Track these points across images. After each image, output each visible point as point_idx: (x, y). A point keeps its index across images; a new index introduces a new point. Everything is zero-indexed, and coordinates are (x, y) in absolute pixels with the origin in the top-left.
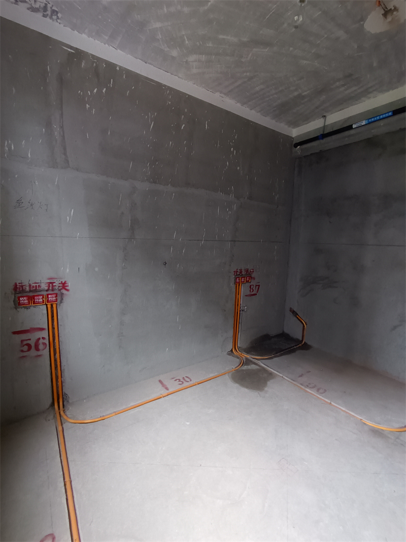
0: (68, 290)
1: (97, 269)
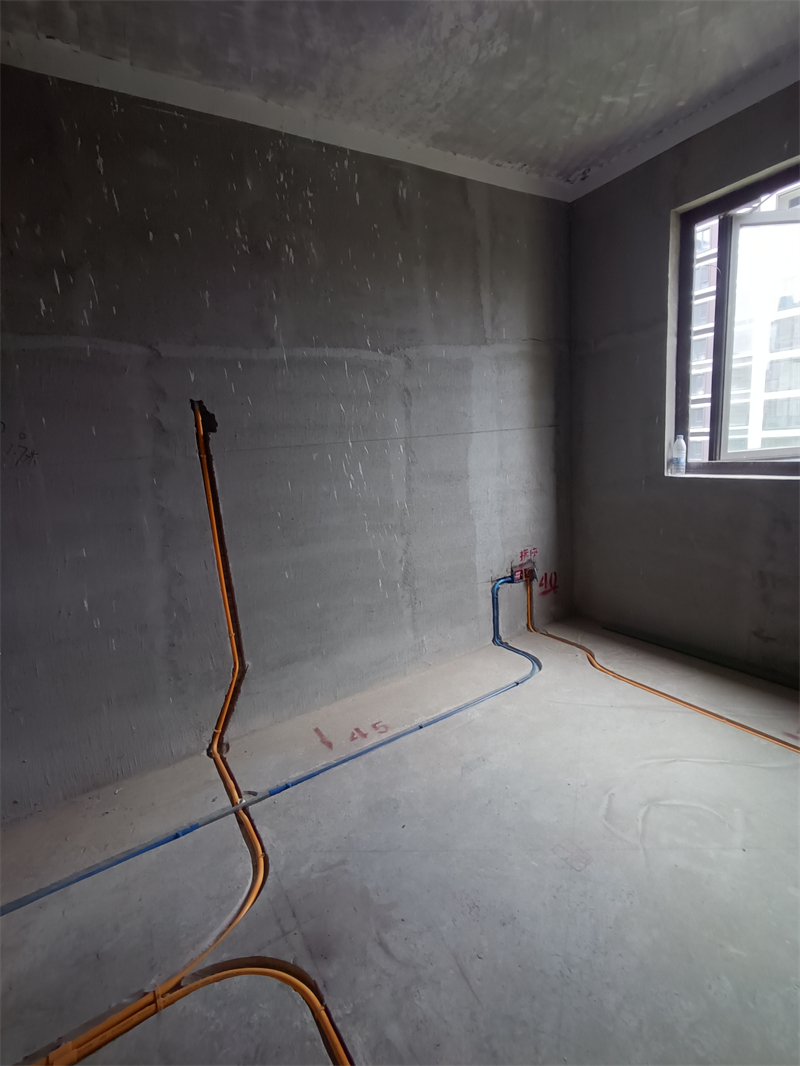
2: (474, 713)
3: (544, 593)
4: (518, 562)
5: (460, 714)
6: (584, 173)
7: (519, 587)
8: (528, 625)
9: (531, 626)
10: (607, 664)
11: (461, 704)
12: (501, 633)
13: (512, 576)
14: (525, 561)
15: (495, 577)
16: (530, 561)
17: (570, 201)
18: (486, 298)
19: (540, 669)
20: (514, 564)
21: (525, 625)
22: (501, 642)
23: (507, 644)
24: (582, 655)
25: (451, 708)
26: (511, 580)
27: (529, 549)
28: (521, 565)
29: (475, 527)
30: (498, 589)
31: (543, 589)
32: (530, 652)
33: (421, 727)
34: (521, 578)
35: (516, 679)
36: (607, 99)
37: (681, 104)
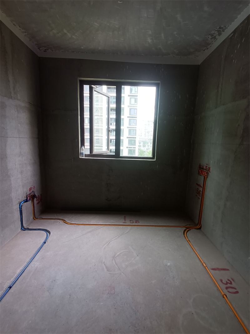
0: (210, 172)
1: (221, 164)
2: (35, 264)
3: (38, 203)
4: (29, 193)
5: (28, 268)
6: (46, 50)
7: (30, 203)
8: (33, 218)
9: (35, 218)
10: (71, 222)
11: (25, 264)
12: (24, 225)
13: (27, 199)
14: (31, 192)
15: (20, 201)
16: (33, 191)
17: (39, 56)
18: (11, 78)
19: (50, 233)
20: (27, 194)
21: (32, 218)
22: (25, 229)
23: (28, 228)
24: (61, 222)
25: (21, 268)
26: (26, 201)
27: (32, 187)
28: (30, 194)
29: (11, 180)
30: (22, 206)
31: (37, 202)
32: (41, 228)
33: (10, 287)
34: (30, 199)
35: (43, 241)
36: (65, 31)
37: (82, 48)
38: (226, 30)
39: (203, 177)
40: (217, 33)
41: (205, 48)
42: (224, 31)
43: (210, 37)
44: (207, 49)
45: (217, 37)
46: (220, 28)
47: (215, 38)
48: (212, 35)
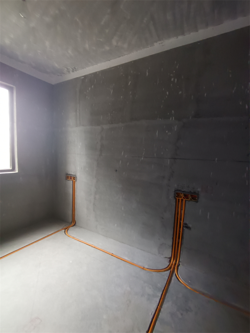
38: (77, 71)
39: (72, 181)
40: (71, 69)
41: (60, 74)
42: (76, 71)
43: (66, 70)
44: (61, 76)
45: (71, 72)
46: (75, 68)
47: (69, 72)
48: (67, 69)
